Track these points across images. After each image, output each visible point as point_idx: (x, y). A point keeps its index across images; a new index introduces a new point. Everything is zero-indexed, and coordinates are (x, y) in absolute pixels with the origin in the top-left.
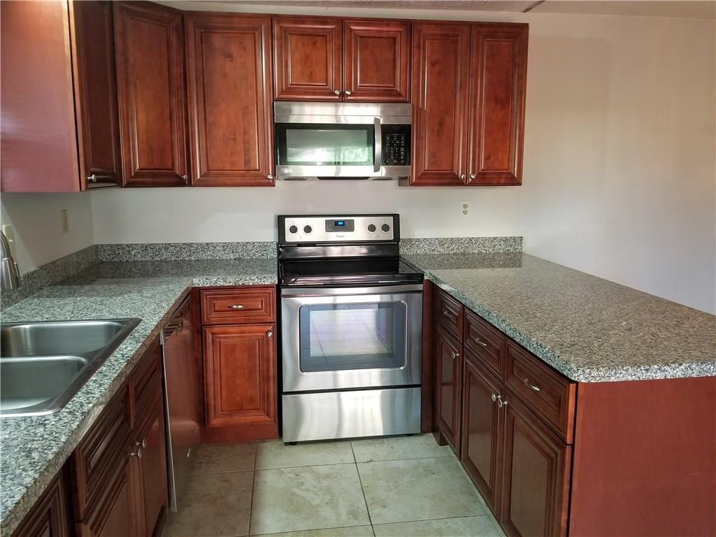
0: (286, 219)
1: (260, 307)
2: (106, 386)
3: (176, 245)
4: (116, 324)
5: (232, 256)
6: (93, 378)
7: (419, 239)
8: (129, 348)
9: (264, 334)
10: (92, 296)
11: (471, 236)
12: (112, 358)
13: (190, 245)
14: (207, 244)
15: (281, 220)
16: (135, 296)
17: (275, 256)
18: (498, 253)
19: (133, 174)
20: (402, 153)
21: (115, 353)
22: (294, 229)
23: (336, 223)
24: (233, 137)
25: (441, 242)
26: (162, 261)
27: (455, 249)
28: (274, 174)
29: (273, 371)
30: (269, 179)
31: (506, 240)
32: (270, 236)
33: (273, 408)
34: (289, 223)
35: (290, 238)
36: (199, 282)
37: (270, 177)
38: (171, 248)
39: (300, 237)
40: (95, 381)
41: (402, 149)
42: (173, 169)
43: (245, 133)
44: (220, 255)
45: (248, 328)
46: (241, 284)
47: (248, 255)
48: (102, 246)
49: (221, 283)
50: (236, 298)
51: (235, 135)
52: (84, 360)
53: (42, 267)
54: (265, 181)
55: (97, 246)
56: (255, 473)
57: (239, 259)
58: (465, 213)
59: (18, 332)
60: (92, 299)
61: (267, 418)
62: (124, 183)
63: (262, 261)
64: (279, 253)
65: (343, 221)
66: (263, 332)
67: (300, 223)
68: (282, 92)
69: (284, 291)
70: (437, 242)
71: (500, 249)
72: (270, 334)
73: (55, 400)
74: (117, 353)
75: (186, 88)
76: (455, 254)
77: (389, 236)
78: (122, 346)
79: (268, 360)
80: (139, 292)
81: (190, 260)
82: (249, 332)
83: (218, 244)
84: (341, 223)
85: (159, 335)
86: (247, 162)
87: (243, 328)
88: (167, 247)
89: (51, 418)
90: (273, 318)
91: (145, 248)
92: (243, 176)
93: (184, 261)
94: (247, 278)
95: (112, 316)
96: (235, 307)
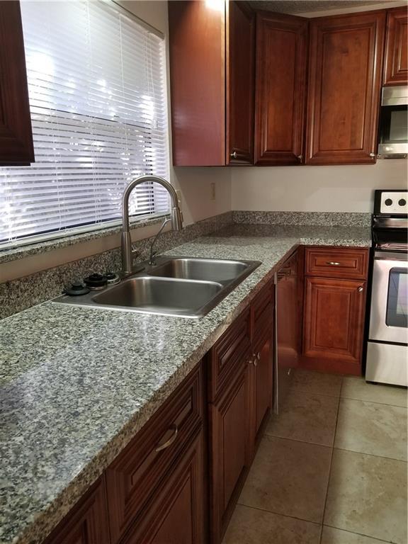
1: (354, 266)
2: (236, 305)
3: (288, 213)
4: (243, 264)
5: (331, 224)
6: (226, 298)
8: (252, 281)
9: (356, 289)
10: (227, 244)
12: (240, 286)
13: (299, 213)
14: (312, 213)
15: (377, 195)
16: (257, 246)
17: (369, 225)
19: (262, 155)
21: (243, 283)
22: (389, 202)
24: (343, 121)
26: (277, 225)
28: (376, 152)
30: (371, 157)
32: (366, 207)
33: (359, 351)
34: (385, 196)
35: (385, 209)
36: (304, 241)
37: (372, 155)
38: (285, 215)
39: (395, 209)
40: (228, 301)
42: (292, 151)
43: (353, 117)
44: (322, 222)
45: (342, 282)
46: (339, 245)
47: (346, 223)
48: (236, 212)
49: (322, 243)
50: (334, 257)
51: (344, 119)
52: (221, 285)
53: (197, 223)
54: (369, 159)
55: (233, 212)
56: (340, 400)
57: (338, 226)
59: (180, 263)
60: (228, 247)
61: (353, 359)
62: (255, 162)
63: (358, 229)
64: (373, 222)
66: (355, 287)
67: (395, 197)
68: (390, 78)
69: (377, 254)
72: (362, 289)
73: (201, 310)
74: (244, 284)
75: (307, 83)
78: (248, 279)
79: (358, 311)
80: (260, 244)
81: (298, 226)
82: (343, 286)
83: (321, 213)
85: (273, 276)
86: (353, 142)
87: (338, 282)
88: (281, 214)
89: (197, 321)
90: (365, 276)
91: (266, 214)
92: (348, 155)
93: (293, 226)
94: (345, 241)
95: (241, 259)
96: (332, 263)
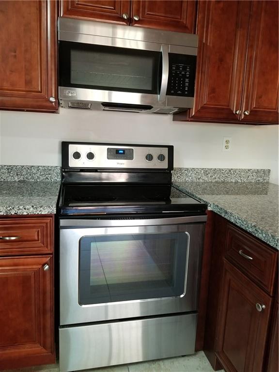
0: (70, 146)
1: (36, 238)
5: (16, 179)
7: (188, 169)
9: (40, 266)
11: (230, 168)
15: (65, 146)
17: (59, 179)
18: (251, 182)
20: (187, 84)
22: (77, 155)
23: (117, 151)
24: (13, 54)
25: (206, 172)
27: (217, 178)
28: (57, 97)
29: (49, 304)
30: (52, 102)
31: (258, 171)
32: (55, 161)
34: (72, 149)
35: (73, 163)
37: (52, 99)
39: (83, 162)
41: (187, 80)
43: (26, 51)
44: (4, 177)
45: (22, 260)
46: (13, 213)
47: (33, 178)
50: (8, 229)
51: (15, 52)
54: (48, 104)
57: (23, 182)
58: (227, 147)
61: (44, 350)
63: (46, 184)
64: (63, 177)
65: (124, 150)
66: (38, 264)
67: (84, 150)
70: (202, 172)
71: (252, 179)
72: (47, 267)
76: (216, 182)
77: (164, 165)
79: (44, 293)
82: (23, 265)
84: (122, 152)
86: (28, 82)
87: (17, 260)
90: (50, 249)
92: (24, 97)
94: (21, 207)
96: (7, 238)
